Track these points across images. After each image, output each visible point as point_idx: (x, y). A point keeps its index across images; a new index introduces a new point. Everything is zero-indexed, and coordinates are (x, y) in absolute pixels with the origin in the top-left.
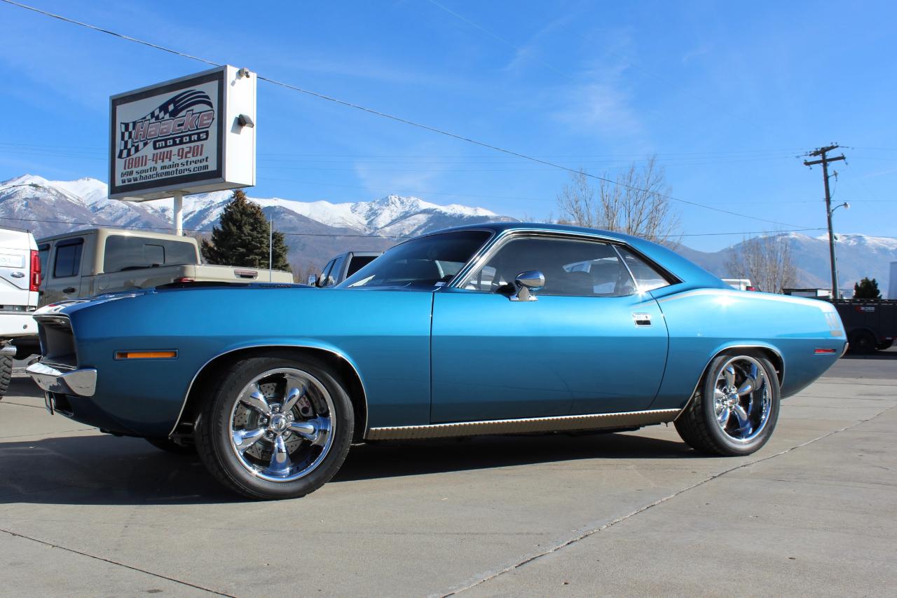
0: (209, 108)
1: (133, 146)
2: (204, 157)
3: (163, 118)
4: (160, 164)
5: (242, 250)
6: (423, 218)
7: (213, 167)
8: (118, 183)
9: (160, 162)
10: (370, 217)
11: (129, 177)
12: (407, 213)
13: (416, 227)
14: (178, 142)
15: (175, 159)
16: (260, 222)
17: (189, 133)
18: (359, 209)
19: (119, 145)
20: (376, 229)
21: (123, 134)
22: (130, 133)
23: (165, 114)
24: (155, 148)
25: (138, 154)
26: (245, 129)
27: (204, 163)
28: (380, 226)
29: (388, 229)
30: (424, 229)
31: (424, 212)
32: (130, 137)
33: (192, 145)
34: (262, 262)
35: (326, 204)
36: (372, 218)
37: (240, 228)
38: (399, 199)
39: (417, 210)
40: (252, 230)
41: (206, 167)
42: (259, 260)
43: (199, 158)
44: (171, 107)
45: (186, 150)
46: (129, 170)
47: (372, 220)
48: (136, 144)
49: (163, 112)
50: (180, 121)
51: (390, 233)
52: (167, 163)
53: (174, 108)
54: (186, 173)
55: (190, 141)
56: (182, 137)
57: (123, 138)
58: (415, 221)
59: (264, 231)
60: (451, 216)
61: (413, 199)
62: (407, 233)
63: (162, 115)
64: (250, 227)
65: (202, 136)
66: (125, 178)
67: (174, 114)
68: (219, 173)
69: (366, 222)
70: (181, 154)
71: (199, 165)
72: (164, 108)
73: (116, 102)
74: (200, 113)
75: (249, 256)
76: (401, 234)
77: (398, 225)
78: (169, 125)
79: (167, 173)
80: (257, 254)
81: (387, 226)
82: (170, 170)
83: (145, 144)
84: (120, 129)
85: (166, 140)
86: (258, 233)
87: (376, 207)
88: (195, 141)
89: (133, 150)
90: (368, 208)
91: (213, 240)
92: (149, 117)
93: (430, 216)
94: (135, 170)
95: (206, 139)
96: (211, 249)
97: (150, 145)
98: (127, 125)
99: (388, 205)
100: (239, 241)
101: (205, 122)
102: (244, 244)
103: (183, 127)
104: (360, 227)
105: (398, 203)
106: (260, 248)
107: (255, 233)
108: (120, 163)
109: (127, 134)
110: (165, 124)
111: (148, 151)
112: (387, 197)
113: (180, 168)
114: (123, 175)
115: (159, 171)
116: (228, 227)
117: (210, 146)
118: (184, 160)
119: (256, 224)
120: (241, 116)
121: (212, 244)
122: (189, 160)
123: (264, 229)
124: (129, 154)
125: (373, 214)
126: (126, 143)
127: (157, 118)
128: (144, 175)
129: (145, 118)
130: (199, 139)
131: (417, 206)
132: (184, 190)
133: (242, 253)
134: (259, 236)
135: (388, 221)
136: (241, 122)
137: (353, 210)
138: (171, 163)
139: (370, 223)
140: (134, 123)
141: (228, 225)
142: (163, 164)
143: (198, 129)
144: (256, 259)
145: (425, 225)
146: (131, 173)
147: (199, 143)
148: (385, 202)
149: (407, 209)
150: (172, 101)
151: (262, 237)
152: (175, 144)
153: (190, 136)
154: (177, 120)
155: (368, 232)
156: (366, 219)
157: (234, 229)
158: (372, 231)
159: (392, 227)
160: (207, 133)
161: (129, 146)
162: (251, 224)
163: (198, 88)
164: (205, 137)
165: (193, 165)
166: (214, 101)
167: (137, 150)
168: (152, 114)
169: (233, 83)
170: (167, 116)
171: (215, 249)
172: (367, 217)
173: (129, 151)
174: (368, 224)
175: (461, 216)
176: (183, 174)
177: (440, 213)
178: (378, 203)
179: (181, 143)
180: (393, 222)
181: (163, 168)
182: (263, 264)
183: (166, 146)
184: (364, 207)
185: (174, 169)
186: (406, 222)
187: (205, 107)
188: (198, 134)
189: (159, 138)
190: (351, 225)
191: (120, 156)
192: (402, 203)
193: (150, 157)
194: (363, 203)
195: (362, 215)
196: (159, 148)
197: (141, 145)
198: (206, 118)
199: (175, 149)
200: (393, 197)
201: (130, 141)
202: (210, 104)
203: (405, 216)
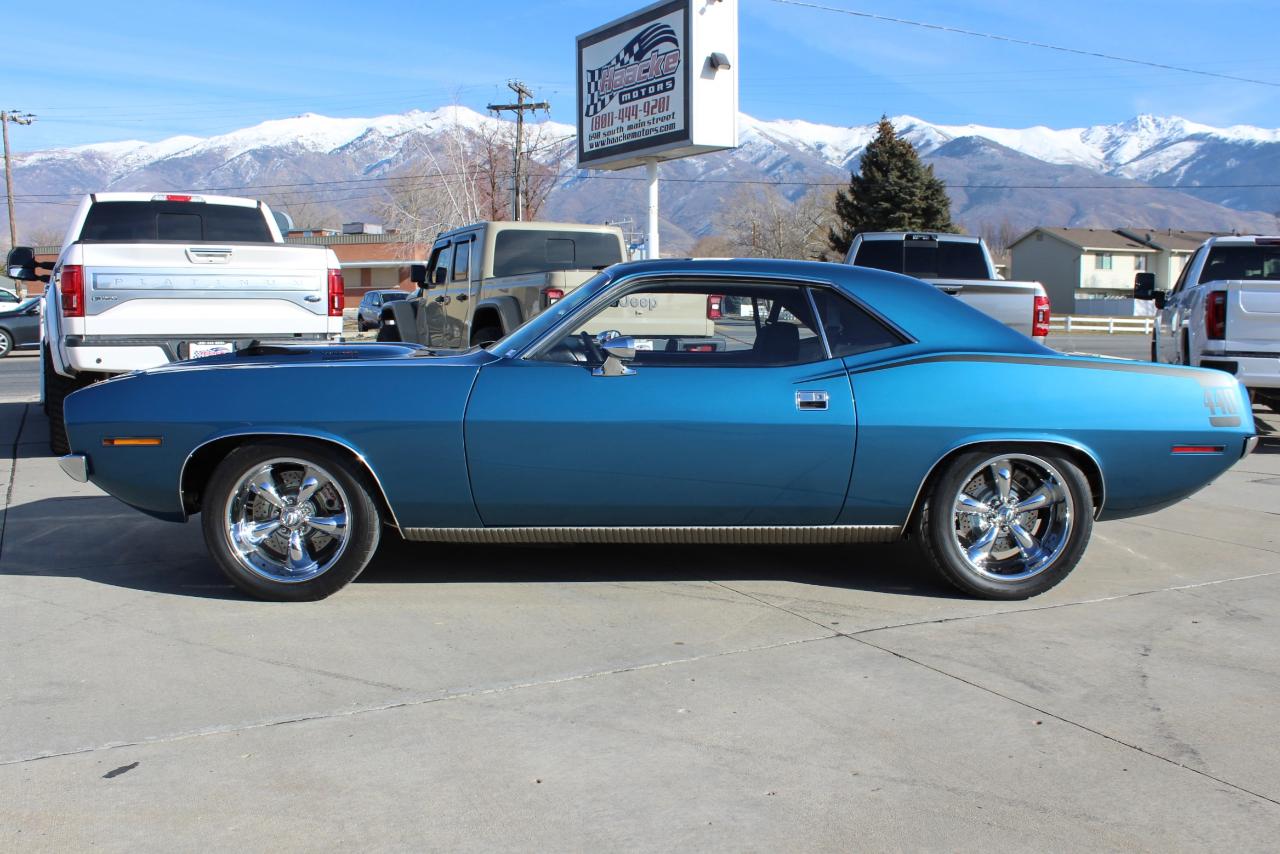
0: (674, 47)
1: (599, 100)
2: (670, 112)
3: (628, 62)
4: (627, 123)
5: (886, 205)
6: (1189, 148)
7: (680, 126)
8: (587, 149)
9: (626, 119)
10: (1108, 148)
11: (597, 140)
12: (1165, 140)
13: (1178, 161)
14: (643, 94)
15: (641, 115)
16: (912, 166)
17: (655, 81)
18: (1093, 137)
19: (587, 101)
20: (1118, 165)
21: (589, 84)
22: (596, 83)
23: (630, 57)
24: (621, 102)
25: (606, 111)
26: (721, 72)
27: (671, 121)
28: (1122, 162)
29: (1135, 165)
30: (1190, 164)
31: (1192, 138)
32: (596, 89)
33: (658, 97)
34: (913, 220)
35: (1043, 131)
36: (1112, 149)
37: (885, 174)
38: (1154, 120)
39: (1183, 136)
40: (900, 178)
41: (673, 126)
42: (910, 219)
43: (665, 114)
44: (636, 48)
45: (652, 103)
46: (596, 132)
47: (1113, 152)
48: (602, 98)
49: (628, 55)
50: (645, 66)
51: (1138, 171)
52: (633, 121)
53: (638, 49)
54: (653, 134)
55: (656, 93)
56: (647, 87)
57: (589, 92)
58: (1178, 153)
59: (917, 179)
60: (1234, 144)
61: (1175, 119)
62: (1164, 170)
63: (627, 59)
64: (898, 174)
65: (667, 84)
66: (594, 141)
67: (639, 57)
68: (685, 134)
69: (1102, 156)
70: (648, 110)
71: (666, 123)
72: (628, 49)
73: (583, 42)
74: (666, 54)
75: (894, 213)
76: (1155, 172)
77: (1151, 158)
78: (634, 72)
79: (634, 135)
80: (905, 210)
81: (1133, 160)
82: (636, 130)
83: (611, 97)
84: (586, 78)
85: (631, 92)
86: (909, 181)
87: (1117, 132)
88: (661, 92)
89: (599, 104)
90: (1106, 134)
91: (852, 191)
92: (614, 62)
93: (1201, 144)
94: (602, 131)
95: (672, 88)
96: (848, 204)
97: (616, 98)
98: (593, 73)
99: (1136, 130)
100: (883, 192)
101: (670, 66)
102: (889, 198)
103: (647, 74)
104: (1093, 162)
105: (1152, 127)
106: (910, 202)
107: (904, 181)
108: (587, 121)
109: (593, 84)
110: (629, 71)
111: (613, 106)
112: (1135, 118)
113: (647, 127)
114: (591, 137)
115: (626, 132)
116: (871, 173)
117: (676, 96)
118: (650, 117)
119: (907, 169)
120: (713, 54)
121: (849, 197)
122: (656, 116)
123: (917, 175)
124: (595, 112)
125: (1114, 143)
126: (593, 96)
127: (622, 63)
128: (611, 137)
129: (610, 63)
130: (665, 89)
131: (1181, 130)
132: (659, 154)
133: (886, 208)
134: (910, 184)
135: (1137, 153)
136: (714, 63)
137: (1084, 139)
138: (637, 121)
139: (1108, 157)
140: (600, 70)
141: (870, 170)
142: (630, 123)
143: (663, 76)
144: (904, 217)
145: (1192, 158)
146: (598, 135)
147: (665, 94)
148: (1132, 124)
149: (1165, 135)
150: (638, 39)
151: (914, 187)
152: (640, 97)
153: (655, 84)
154: (643, 65)
155: (1105, 171)
156: (1104, 152)
157: (878, 176)
158: (1112, 168)
159: (1142, 162)
160: (673, 80)
161: (596, 101)
162: (899, 170)
163: (662, 21)
164: (671, 85)
165: (660, 124)
166: (680, 37)
167: (603, 106)
168: (618, 57)
169: (702, 12)
170: (632, 60)
171: (855, 202)
172: (1105, 149)
173: (596, 106)
174: (1107, 158)
175: (1250, 143)
176: (649, 136)
177: (1216, 139)
178: (1122, 126)
179: (647, 94)
180: (1143, 155)
181: (630, 127)
182: (914, 223)
183: (632, 99)
184: (1100, 133)
185: (640, 129)
186: (1163, 155)
187: (671, 46)
188: (664, 82)
189: (625, 89)
190: (1081, 160)
191: (587, 115)
192: (1158, 126)
193: (616, 114)
194: (1099, 127)
195: (1099, 145)
196: (626, 102)
197: (607, 97)
198: (671, 60)
199: (641, 103)
200: (1144, 118)
201: (596, 93)
202: (675, 42)
203: (1163, 145)
